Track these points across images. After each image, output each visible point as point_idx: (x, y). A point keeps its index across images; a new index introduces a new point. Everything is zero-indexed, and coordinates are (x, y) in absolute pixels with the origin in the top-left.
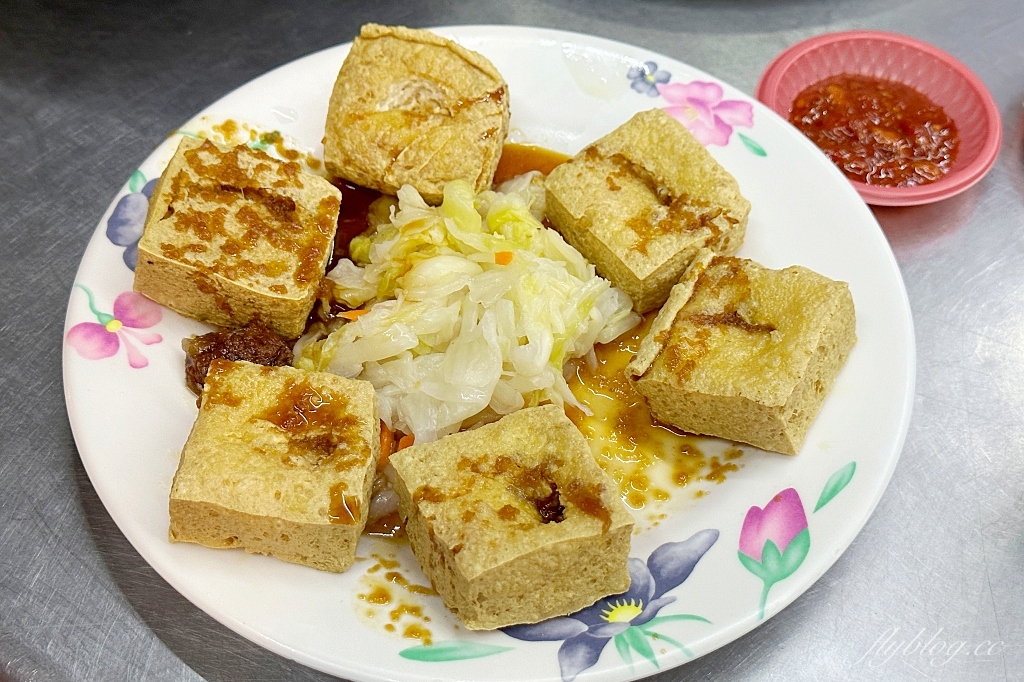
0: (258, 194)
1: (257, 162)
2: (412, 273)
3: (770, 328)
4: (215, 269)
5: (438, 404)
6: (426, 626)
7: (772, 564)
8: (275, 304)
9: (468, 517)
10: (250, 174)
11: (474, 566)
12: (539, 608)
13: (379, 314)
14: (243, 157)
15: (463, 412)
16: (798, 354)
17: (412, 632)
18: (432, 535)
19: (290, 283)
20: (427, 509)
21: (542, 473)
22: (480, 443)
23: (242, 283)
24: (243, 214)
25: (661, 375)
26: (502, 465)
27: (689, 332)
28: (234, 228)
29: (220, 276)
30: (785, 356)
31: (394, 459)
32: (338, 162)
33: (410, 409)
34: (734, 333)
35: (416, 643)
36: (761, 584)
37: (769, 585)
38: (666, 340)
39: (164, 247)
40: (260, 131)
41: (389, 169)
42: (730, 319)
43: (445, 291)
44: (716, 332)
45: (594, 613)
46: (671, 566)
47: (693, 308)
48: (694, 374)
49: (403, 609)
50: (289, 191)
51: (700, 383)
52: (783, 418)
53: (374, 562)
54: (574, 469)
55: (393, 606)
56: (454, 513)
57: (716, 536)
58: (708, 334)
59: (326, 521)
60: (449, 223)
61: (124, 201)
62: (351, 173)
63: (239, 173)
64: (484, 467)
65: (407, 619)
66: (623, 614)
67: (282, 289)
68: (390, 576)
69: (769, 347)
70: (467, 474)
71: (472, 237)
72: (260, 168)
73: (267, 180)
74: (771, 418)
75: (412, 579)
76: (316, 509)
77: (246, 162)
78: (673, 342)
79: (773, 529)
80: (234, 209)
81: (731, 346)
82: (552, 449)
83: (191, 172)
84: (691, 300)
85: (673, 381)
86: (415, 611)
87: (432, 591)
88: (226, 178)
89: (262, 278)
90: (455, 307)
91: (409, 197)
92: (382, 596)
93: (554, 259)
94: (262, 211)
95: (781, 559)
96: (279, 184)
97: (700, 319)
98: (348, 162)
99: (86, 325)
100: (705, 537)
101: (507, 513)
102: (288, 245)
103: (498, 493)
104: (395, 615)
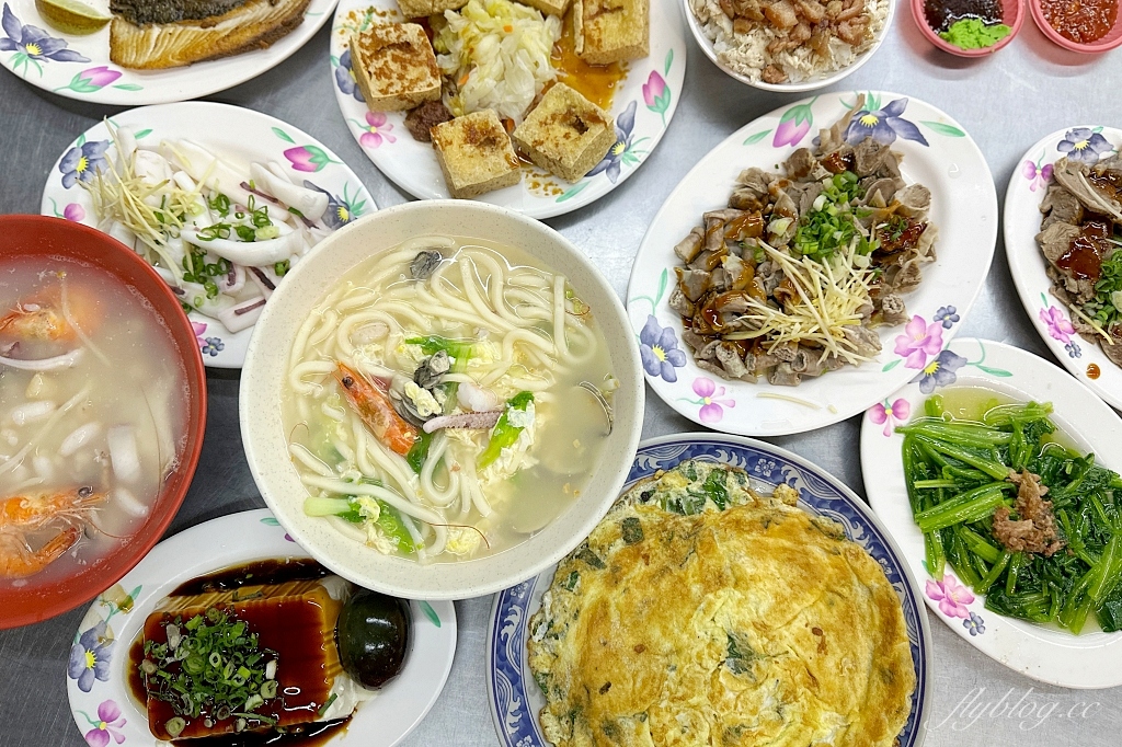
0: (393, 46)
1: (384, 32)
2: (476, 52)
3: (620, 8)
4: (404, 90)
5: (516, 104)
6: (558, 188)
7: (660, 104)
8: (431, 91)
9: (557, 145)
10: (385, 39)
11: (570, 162)
12: (593, 163)
13: (474, 76)
14: (378, 32)
15: (528, 103)
16: (638, 17)
17: (555, 192)
18: (547, 157)
19: (432, 79)
20: (540, 149)
21: (569, 113)
22: (541, 112)
23: (416, 90)
24: (395, 59)
25: (590, 50)
26: (554, 117)
27: (591, 25)
28: (394, 66)
29: (407, 92)
30: (633, 20)
31: (515, 134)
32: (410, 12)
33: (505, 109)
34: (607, 16)
35: (559, 195)
36: (660, 115)
37: (663, 114)
38: (584, 32)
39: (381, 91)
40: (365, 10)
41: (433, 5)
42: (602, 10)
43: (492, 55)
44: (600, 19)
45: (610, 155)
46: (626, 123)
47: (587, 13)
48: (603, 43)
49: (546, 185)
50: (404, 38)
51: (607, 47)
52: (642, 46)
53: (525, 174)
54: (581, 107)
55: (543, 186)
56: (551, 146)
57: (636, 103)
58: (598, 22)
59: (510, 171)
60: (477, 23)
61: (337, 73)
62: (418, 14)
63: (381, 41)
64: (548, 121)
65: (550, 188)
66: (619, 149)
67: (430, 85)
68: (534, 176)
69: (624, 18)
70: (544, 128)
71: (489, 23)
72: (387, 33)
73: (393, 37)
74: (638, 48)
75: (543, 173)
76: (505, 168)
77: (380, 33)
78: (587, 33)
79: (654, 91)
80: (389, 58)
81: (609, 23)
82: (568, 102)
83: (365, 51)
84: (584, 9)
85: (596, 50)
86: (551, 184)
87: (552, 173)
88: (378, 46)
89: (421, 84)
90: (499, 59)
91: (449, 14)
92: (536, 185)
93: (526, 18)
94: (398, 52)
95: (663, 101)
96: (398, 37)
97: (592, 18)
98: (414, 10)
99: (364, 135)
100: (632, 105)
101: (567, 136)
102: (421, 64)
103: (559, 130)
104: (545, 189)
